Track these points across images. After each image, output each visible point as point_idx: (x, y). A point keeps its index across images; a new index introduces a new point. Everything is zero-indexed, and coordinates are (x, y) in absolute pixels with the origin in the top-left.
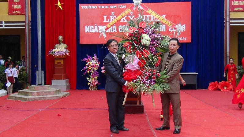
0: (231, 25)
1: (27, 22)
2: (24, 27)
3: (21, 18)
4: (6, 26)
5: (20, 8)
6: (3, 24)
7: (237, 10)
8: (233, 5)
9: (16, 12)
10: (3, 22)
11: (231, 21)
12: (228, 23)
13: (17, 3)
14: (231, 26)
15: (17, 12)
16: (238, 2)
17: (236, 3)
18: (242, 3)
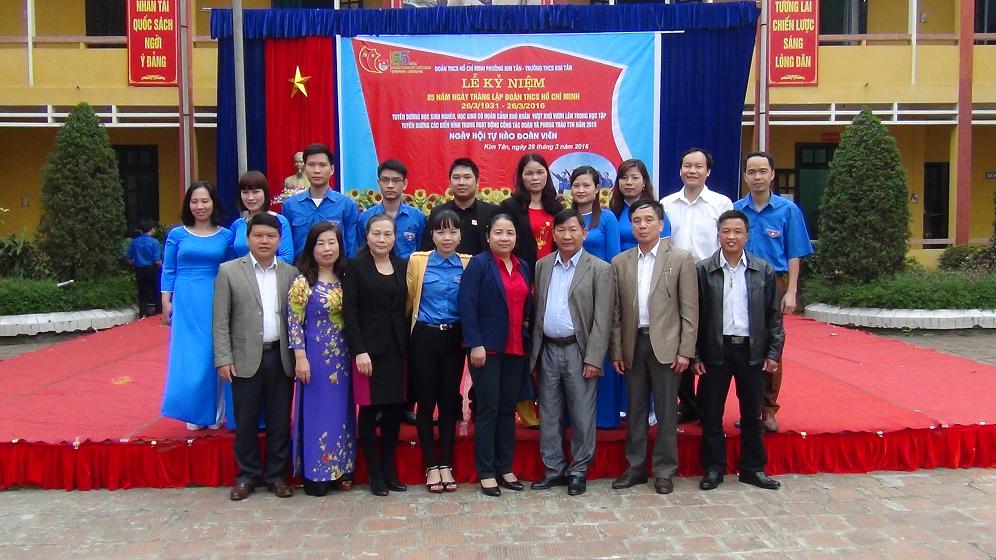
0: (771, 123)
1: (186, 110)
2: (177, 125)
3: (168, 96)
4: (121, 120)
5: (165, 66)
6: (114, 114)
7: (789, 80)
8: (777, 66)
9: (150, 77)
10: (114, 108)
11: (771, 113)
12: (763, 117)
13: (155, 50)
14: (771, 126)
15: (156, 77)
16: (792, 58)
17: (785, 62)
18: (804, 62)
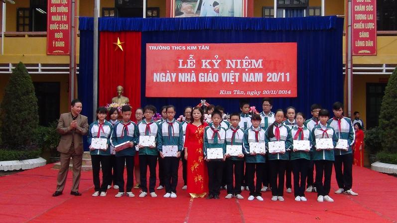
4: (43, 70)
5: (64, 46)
6: (40, 68)
7: (362, 53)
8: (356, 46)
9: (57, 51)
10: (40, 65)
11: (354, 68)
12: (349, 71)
13: (59, 38)
14: (354, 75)
15: (60, 51)
16: (364, 42)
17: (360, 44)
18: (370, 44)
